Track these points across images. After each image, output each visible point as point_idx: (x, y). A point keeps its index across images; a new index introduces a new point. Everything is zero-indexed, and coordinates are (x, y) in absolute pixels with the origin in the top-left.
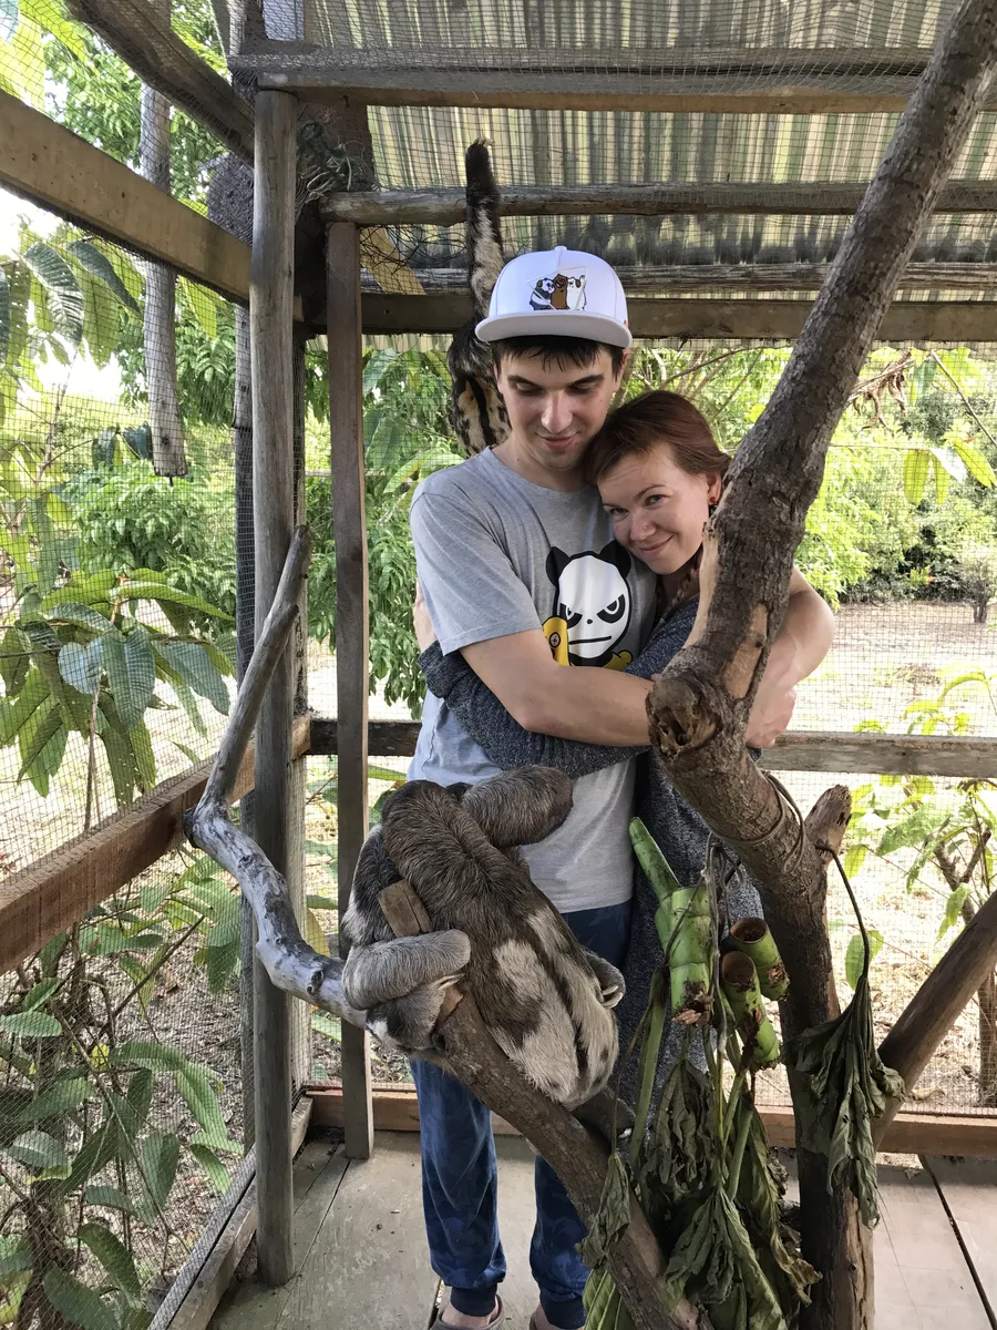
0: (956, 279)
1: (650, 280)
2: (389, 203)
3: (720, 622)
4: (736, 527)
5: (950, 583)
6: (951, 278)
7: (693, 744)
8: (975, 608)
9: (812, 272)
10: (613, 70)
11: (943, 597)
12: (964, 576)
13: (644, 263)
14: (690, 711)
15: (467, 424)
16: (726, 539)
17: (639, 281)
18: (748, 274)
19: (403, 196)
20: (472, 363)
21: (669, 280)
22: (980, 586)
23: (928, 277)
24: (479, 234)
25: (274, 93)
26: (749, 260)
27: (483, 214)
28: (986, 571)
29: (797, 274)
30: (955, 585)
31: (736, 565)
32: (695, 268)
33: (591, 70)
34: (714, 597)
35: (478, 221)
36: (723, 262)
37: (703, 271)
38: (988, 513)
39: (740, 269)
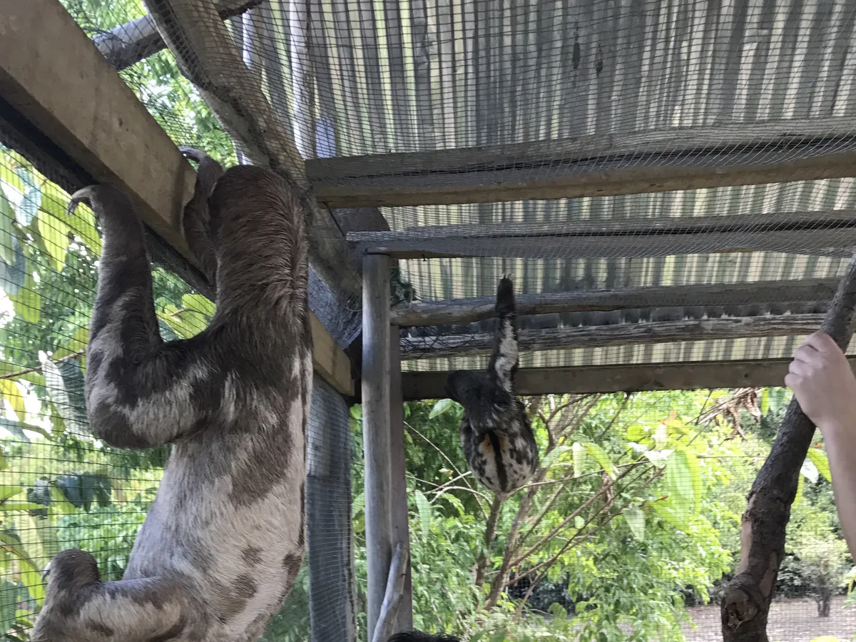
0: (809, 327)
1: (571, 339)
2: (424, 311)
3: (756, 561)
4: (761, 516)
5: (792, 579)
6: (804, 327)
7: (746, 619)
8: (818, 602)
9: (697, 327)
10: (602, 234)
11: (787, 595)
12: (806, 573)
13: (565, 325)
14: (745, 603)
15: (484, 463)
16: (755, 521)
17: (564, 340)
18: (649, 330)
19: (434, 306)
20: (494, 420)
21: (586, 338)
22: (821, 580)
23: (785, 327)
24: (504, 336)
25: (378, 256)
26: (647, 319)
27: (507, 323)
28: (826, 566)
29: (686, 329)
30: (797, 582)
31: (761, 533)
32: (604, 327)
33: (588, 234)
34: (751, 550)
35: (504, 328)
36: (626, 321)
37: (612, 329)
38: (824, 509)
39: (641, 327)
